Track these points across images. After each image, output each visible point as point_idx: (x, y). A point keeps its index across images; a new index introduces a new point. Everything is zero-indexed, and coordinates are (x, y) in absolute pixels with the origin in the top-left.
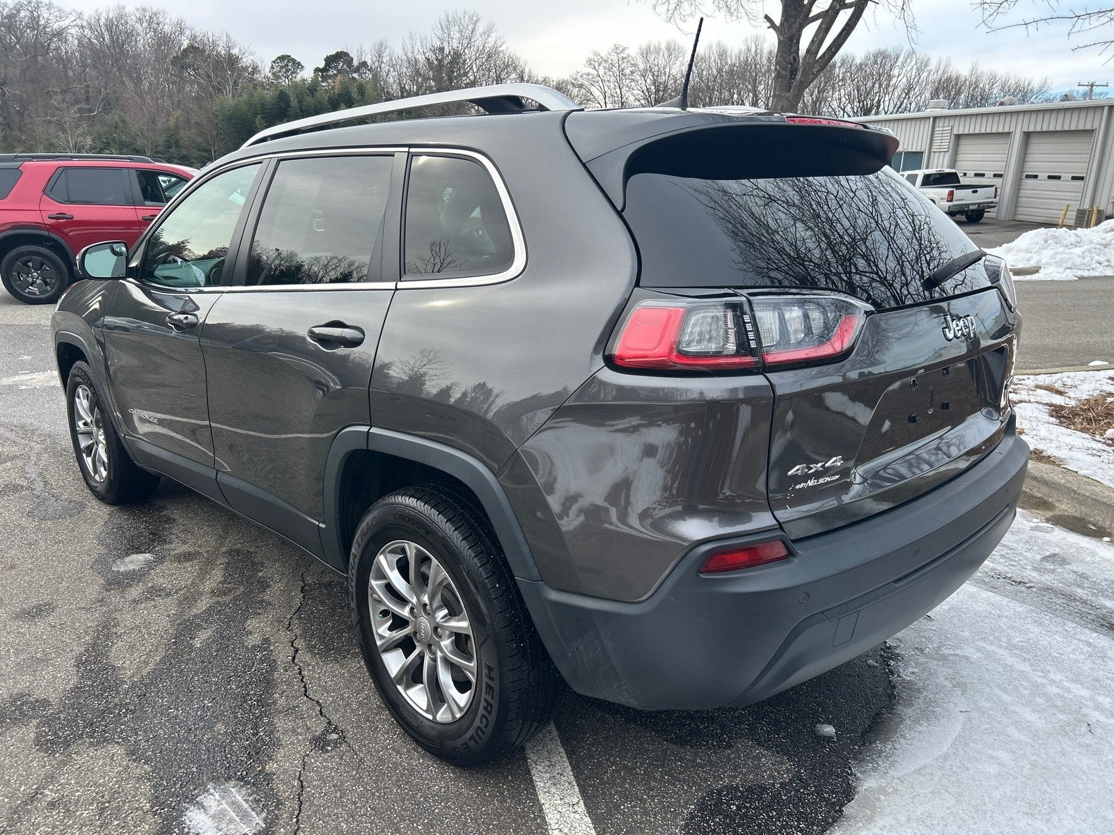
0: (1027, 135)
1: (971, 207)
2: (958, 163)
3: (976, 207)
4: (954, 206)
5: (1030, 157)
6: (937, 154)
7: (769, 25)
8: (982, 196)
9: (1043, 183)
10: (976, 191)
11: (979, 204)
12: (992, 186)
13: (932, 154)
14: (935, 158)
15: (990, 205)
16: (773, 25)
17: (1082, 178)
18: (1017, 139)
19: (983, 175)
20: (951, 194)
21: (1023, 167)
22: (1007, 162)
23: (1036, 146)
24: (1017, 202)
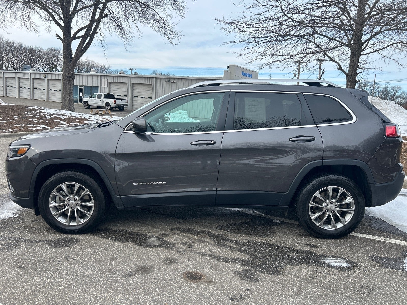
0: (133, 84)
1: (121, 106)
2: (111, 91)
3: (122, 106)
4: (116, 105)
5: (134, 91)
6: (103, 88)
7: (58, 38)
8: (124, 102)
9: (139, 99)
10: (122, 101)
11: (123, 105)
12: (126, 99)
13: (102, 88)
14: (103, 89)
15: (126, 105)
16: (59, 38)
17: (151, 98)
18: (130, 85)
19: (120, 95)
20: (115, 101)
21: (133, 94)
22: (128, 92)
23: (136, 88)
24: (132, 104)
